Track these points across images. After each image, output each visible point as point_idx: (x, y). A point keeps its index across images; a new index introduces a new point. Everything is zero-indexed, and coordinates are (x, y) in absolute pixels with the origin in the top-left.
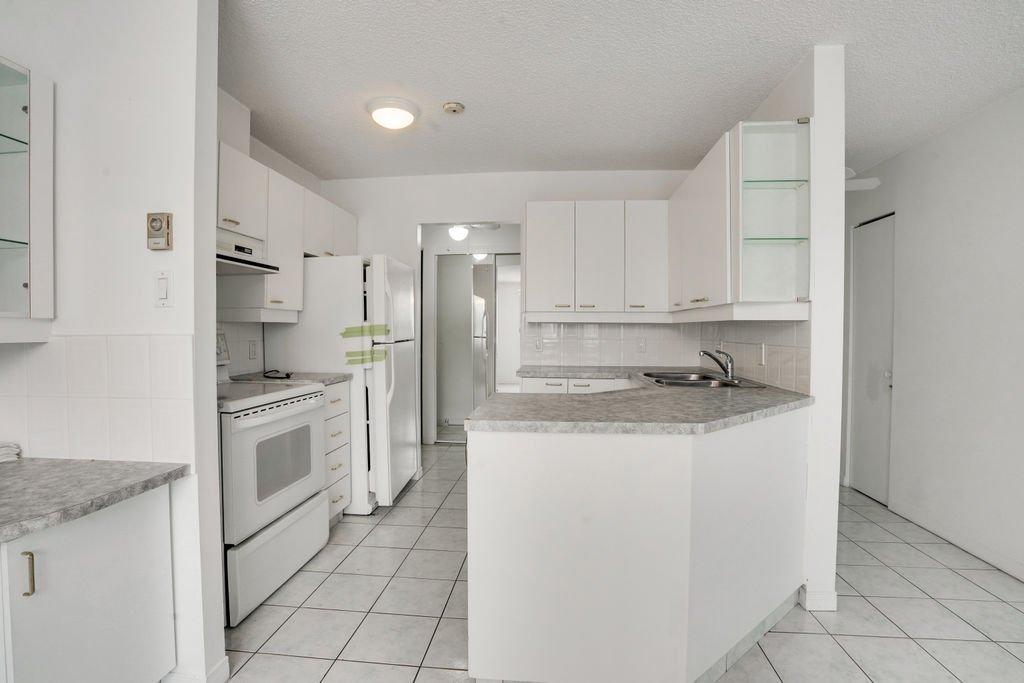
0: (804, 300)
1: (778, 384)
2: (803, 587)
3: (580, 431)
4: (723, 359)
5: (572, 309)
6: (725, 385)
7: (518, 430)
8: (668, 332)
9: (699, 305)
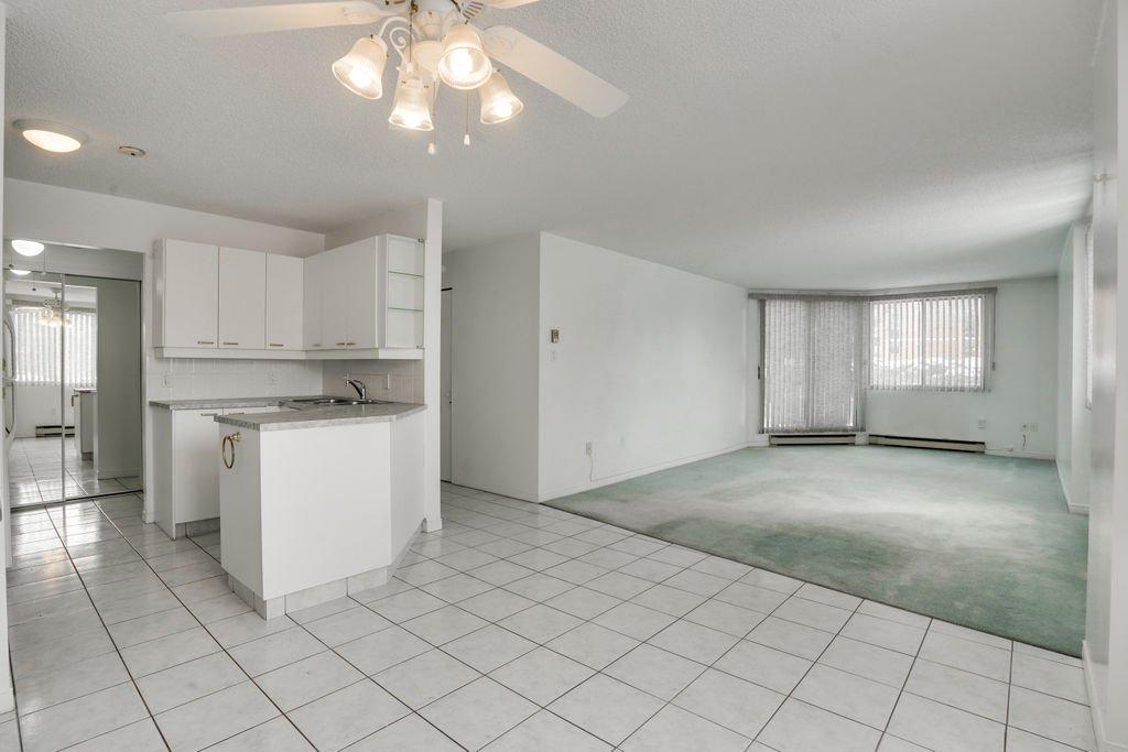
0: (420, 347)
1: (401, 400)
2: (425, 520)
3: (333, 425)
4: (358, 385)
5: (215, 345)
6: (360, 403)
7: (295, 428)
8: (295, 366)
9: (345, 347)
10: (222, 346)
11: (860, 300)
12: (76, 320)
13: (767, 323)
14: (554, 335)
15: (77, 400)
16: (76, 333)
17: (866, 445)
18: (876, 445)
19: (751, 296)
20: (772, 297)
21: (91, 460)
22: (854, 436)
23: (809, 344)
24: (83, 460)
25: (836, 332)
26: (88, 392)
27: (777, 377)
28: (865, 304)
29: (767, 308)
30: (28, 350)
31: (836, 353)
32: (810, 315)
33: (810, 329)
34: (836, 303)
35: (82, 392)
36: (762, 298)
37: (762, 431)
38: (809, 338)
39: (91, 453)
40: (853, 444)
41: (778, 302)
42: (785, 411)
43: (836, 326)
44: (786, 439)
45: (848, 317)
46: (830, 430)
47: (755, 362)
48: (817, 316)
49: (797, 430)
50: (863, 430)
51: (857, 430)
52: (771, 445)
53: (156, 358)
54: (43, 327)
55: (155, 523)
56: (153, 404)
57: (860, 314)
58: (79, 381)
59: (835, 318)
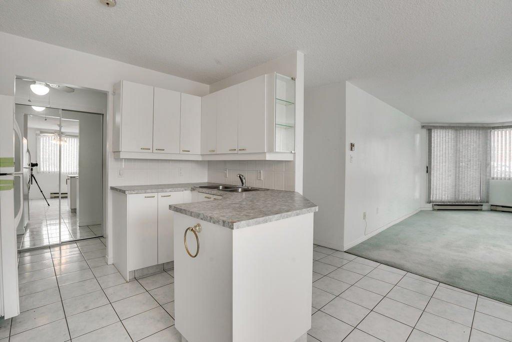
5: (151, 151)
9: (236, 152)
10: (155, 151)
11: (486, 129)
12: (69, 141)
13: (432, 142)
14: (352, 145)
15: (69, 181)
16: (69, 148)
17: (488, 211)
18: (496, 211)
19: (423, 127)
20: (436, 127)
21: (75, 212)
22: (482, 205)
23: (457, 153)
24: (71, 212)
25: (472, 147)
26: (74, 177)
27: (438, 172)
28: (489, 131)
29: (433, 134)
30: (47, 157)
31: (472, 159)
32: (457, 136)
33: (457, 145)
34: (472, 131)
35: (71, 177)
36: (429, 129)
37: (430, 202)
38: (457, 150)
39: (75, 209)
40: (481, 210)
41: (439, 131)
42: (443, 192)
43: (472, 144)
44: (443, 207)
45: (479, 138)
46: (468, 202)
47: (425, 164)
48: (461, 138)
49: (449, 202)
50: (487, 202)
51: (484, 202)
52: (434, 210)
53: (115, 158)
54: (54, 144)
55: (113, 264)
56: (112, 188)
57: (486, 137)
58: (70, 171)
59: (471, 139)
